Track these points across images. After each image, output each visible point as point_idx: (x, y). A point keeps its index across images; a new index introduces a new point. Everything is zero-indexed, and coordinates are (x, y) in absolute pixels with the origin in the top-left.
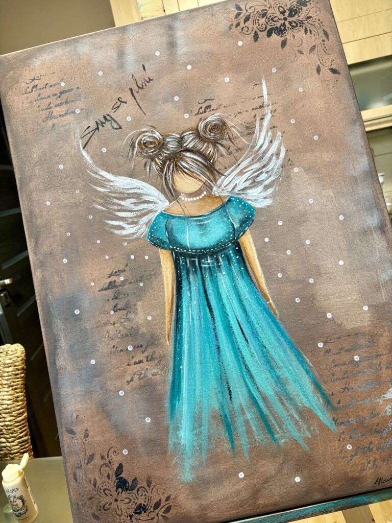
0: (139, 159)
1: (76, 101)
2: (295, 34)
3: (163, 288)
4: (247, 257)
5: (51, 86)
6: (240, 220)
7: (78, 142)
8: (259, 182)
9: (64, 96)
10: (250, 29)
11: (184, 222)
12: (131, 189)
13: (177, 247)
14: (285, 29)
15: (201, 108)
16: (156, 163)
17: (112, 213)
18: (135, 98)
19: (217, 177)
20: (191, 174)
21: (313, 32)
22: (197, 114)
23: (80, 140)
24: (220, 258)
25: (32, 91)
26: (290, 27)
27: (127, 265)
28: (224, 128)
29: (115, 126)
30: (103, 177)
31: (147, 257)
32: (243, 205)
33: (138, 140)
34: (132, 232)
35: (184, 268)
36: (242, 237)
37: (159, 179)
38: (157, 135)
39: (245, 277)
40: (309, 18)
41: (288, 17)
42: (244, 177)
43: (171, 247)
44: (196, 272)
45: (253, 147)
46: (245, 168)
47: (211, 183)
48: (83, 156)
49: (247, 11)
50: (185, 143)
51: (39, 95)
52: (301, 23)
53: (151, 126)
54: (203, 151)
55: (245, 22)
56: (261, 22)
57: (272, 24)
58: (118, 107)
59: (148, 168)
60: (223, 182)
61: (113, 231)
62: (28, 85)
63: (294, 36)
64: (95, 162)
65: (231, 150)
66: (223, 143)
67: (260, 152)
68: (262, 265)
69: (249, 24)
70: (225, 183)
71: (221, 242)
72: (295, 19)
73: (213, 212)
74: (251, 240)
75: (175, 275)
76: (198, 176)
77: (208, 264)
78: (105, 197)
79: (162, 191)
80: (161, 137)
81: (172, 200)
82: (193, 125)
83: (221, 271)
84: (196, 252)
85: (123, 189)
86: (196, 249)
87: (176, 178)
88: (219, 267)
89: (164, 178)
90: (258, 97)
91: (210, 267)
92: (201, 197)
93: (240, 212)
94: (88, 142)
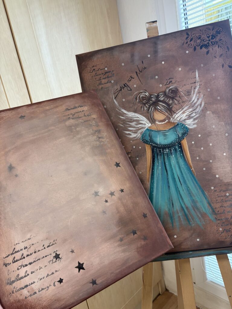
0: (139, 104)
1: (112, 77)
2: (213, 48)
3: (147, 161)
4: (184, 149)
5: (101, 70)
6: (182, 133)
7: (112, 96)
8: (192, 117)
9: (107, 74)
10: (193, 45)
11: (157, 133)
12: (135, 118)
13: (153, 144)
14: (209, 45)
15: (167, 82)
16: (146, 107)
17: (126, 128)
18: (138, 76)
19: (173, 114)
20: (161, 112)
21: (222, 47)
22: (165, 85)
23: (113, 95)
24: (172, 150)
25: (93, 72)
26: (212, 44)
27: (132, 150)
28: (177, 92)
29: (129, 89)
30: (123, 112)
31: (140, 148)
32: (184, 127)
33: (138, 96)
34: (134, 136)
35: (156, 153)
36: (182, 141)
37: (147, 114)
38: (147, 94)
39: (182, 158)
40: (220, 40)
41: (211, 39)
42: (185, 115)
43: (151, 144)
44: (161, 155)
45: (190, 101)
46: (186, 110)
47: (170, 116)
48: (114, 102)
49: (191, 36)
50: (159, 98)
51: (96, 74)
52: (217, 42)
53: (145, 90)
54: (167, 102)
55: (190, 41)
56: (198, 42)
57: (203, 43)
58: (130, 80)
59: (142, 109)
60: (175, 116)
61: (127, 136)
62: (91, 69)
63: (213, 49)
64: (120, 105)
65: (180, 102)
66: (176, 99)
67: (193, 104)
68: (190, 153)
69: (192, 42)
70: (176, 116)
71: (173, 143)
72: (214, 40)
73: (170, 129)
74: (186, 142)
75: (152, 155)
76: (164, 113)
77: (167, 152)
78: (124, 120)
79: (148, 119)
80: (149, 95)
81: (152, 123)
82: (164, 90)
83: (172, 155)
84: (162, 146)
85: (131, 118)
86: (162, 145)
87: (155, 114)
88: (171, 153)
89: (149, 114)
90: (194, 78)
91: (167, 153)
92: (165, 122)
93: (182, 130)
94: (117, 96)
